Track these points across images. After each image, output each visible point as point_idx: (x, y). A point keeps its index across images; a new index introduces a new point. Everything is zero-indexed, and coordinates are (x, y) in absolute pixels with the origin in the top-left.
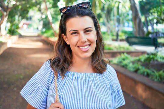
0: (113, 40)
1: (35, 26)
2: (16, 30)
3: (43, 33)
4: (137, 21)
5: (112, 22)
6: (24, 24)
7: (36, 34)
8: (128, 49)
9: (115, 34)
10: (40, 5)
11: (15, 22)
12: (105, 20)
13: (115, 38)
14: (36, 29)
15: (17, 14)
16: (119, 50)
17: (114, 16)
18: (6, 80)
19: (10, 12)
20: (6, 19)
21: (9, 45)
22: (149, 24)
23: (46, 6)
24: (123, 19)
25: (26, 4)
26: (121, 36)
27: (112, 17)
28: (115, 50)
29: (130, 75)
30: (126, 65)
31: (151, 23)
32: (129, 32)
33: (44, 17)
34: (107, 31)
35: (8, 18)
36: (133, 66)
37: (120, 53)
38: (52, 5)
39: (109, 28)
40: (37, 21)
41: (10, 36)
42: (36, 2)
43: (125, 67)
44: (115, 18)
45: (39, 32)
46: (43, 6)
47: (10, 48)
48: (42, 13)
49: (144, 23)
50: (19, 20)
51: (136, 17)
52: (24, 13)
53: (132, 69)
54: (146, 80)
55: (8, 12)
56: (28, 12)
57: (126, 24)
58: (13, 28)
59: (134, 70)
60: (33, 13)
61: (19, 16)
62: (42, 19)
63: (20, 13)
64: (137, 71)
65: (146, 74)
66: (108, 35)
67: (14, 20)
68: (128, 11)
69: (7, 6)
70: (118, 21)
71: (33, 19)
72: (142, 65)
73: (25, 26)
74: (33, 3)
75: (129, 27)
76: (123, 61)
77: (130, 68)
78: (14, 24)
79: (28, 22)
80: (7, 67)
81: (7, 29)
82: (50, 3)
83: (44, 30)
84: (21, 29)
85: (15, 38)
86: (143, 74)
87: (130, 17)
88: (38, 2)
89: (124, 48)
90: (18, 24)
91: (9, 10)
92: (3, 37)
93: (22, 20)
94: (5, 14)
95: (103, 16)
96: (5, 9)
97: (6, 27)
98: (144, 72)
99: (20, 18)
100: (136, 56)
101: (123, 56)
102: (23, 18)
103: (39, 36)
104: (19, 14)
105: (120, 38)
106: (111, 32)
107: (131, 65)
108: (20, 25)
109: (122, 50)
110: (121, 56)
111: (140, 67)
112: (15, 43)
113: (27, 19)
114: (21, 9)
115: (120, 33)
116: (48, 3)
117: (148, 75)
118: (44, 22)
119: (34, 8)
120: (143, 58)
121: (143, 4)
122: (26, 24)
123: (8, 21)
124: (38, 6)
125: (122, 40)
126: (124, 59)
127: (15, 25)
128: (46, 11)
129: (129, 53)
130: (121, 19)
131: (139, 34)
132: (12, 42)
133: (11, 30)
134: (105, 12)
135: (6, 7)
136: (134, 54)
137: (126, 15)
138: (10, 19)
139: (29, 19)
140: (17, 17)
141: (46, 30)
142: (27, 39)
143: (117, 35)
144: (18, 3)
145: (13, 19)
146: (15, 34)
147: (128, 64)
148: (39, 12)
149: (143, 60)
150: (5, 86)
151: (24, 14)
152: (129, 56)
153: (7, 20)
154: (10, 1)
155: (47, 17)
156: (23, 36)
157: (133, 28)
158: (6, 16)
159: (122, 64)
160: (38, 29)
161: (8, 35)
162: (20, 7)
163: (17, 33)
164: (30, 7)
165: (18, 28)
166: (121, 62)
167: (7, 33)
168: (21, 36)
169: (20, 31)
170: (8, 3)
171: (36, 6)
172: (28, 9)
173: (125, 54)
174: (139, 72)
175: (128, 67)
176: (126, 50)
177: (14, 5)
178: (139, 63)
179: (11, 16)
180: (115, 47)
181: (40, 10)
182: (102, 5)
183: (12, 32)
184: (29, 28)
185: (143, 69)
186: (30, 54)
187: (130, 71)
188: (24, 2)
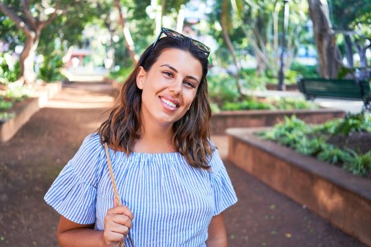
0: (270, 87)
1: (98, 60)
2: (56, 70)
3: (115, 74)
4: (325, 43)
5: (268, 47)
6: (73, 56)
7: (100, 79)
8: (302, 107)
9: (275, 73)
10: (108, 14)
11: (53, 54)
12: (254, 44)
13: (275, 82)
14: (99, 66)
15: (58, 36)
16: (282, 110)
17: (273, 33)
18: (39, 176)
19: (42, 31)
20: (34, 47)
21: (43, 103)
22: (355, 49)
23: (121, 16)
24: (293, 40)
25: (76, 12)
26: (288, 78)
27: (269, 36)
28: (273, 110)
29: (301, 162)
30: (295, 142)
31: (359, 47)
32: (310, 66)
33: (116, 39)
34: (258, 68)
35: (39, 45)
36: (309, 144)
37: (281, 116)
38: (134, 13)
39: (262, 61)
40: (102, 49)
41: (44, 85)
42: (99, 6)
43: (291, 145)
44: (276, 38)
45: (107, 74)
46: (114, 15)
47: (44, 110)
48: (113, 31)
49: (341, 47)
50: (62, 49)
51: (321, 35)
52: (72, 34)
53: (306, 151)
54: (334, 173)
55: (39, 33)
56: (81, 29)
57: (302, 51)
58: (50, 66)
59: (310, 151)
60: (94, 32)
61: (62, 41)
62: (113, 44)
63: (64, 32)
64: (316, 153)
65: (335, 159)
66: (260, 76)
67: (53, 49)
68: (306, 22)
69: (37, 18)
70: (283, 42)
71: (93, 44)
72: (328, 142)
73: (76, 61)
74: (93, 9)
75: (308, 58)
76: (287, 133)
77: (302, 146)
78: (52, 57)
79: (83, 52)
80: (39, 149)
81: (38, 69)
82: (130, 9)
83: (117, 68)
84: (67, 68)
85: (55, 87)
86: (329, 160)
87: (310, 35)
88: (103, 7)
89: (293, 104)
90: (62, 57)
91: (41, 27)
92: (30, 86)
93: (69, 47)
94: (33, 35)
95: (249, 33)
96: (33, 25)
97: (35, 63)
98: (331, 156)
99: (65, 42)
100: (319, 122)
101: (288, 122)
102: (71, 43)
103: (106, 82)
104: (62, 35)
105: (286, 82)
106: (267, 70)
107: (304, 141)
108: (65, 59)
109: (289, 109)
110: (285, 124)
111: (324, 146)
112: (54, 99)
113: (80, 45)
114: (67, 23)
115: (287, 72)
116: (124, 10)
117: (340, 162)
118: (116, 49)
119: (95, 20)
120: (332, 125)
122: (77, 56)
123: (38, 52)
124: (104, 16)
125: (289, 88)
126: (290, 130)
127: (55, 59)
128: (121, 26)
129: (304, 115)
130: (289, 38)
131: (330, 73)
132: (48, 97)
133: (47, 70)
134: (253, 25)
135: (33, 21)
136: (315, 118)
138: (44, 47)
139: (84, 46)
140: (57, 42)
141: (121, 68)
142: (80, 90)
143: (281, 76)
144: (60, 12)
145: (50, 45)
146: (55, 80)
147: (297, 139)
148: (105, 30)
149: (332, 130)
150: (37, 188)
152: (302, 123)
153: (36, 50)
154: (44, 8)
155: (122, 40)
156: (72, 82)
157: (317, 59)
158: (35, 41)
159: (286, 140)
160: (104, 65)
161: (40, 82)
162: (64, 19)
163: (58, 77)
164: (86, 20)
165: (60, 66)
166: (283, 136)
167: (38, 78)
168: (67, 83)
169: (65, 72)
170: (38, 11)
171: (99, 17)
172: (83, 24)
173: (294, 118)
174: (321, 154)
175: (298, 146)
176: (297, 110)
177: (51, 16)
178: (323, 136)
179: (46, 40)
180: (274, 104)
181: (107, 25)
182: (246, 7)
183: (47, 75)
184: (84, 65)
185: (330, 150)
186: (87, 122)
187: (302, 155)
188: (71, 9)
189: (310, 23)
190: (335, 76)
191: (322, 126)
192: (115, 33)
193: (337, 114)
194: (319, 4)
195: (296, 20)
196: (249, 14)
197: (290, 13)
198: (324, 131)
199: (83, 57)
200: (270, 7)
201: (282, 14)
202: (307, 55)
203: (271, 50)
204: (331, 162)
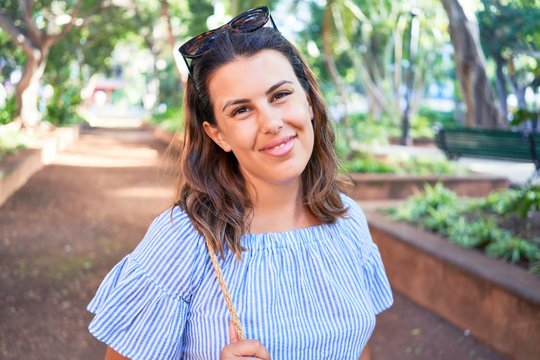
0: (393, 141)
1: (133, 94)
2: (70, 109)
3: (159, 118)
4: (473, 77)
6: (96, 90)
7: (136, 123)
8: (443, 170)
9: (397, 120)
10: (151, 30)
11: (67, 84)
12: (364, 75)
13: (397, 133)
14: (135, 105)
15: (76, 58)
16: (414, 175)
17: (393, 60)
18: (35, 273)
19: (52, 49)
20: (38, 72)
21: (50, 157)
22: (510, 87)
23: (170, 29)
24: (424, 72)
25: (104, 23)
26: (416, 128)
27: (388, 67)
28: (401, 174)
30: (445, 225)
31: (516, 85)
32: (443, 113)
33: (162, 65)
34: (371, 111)
35: (46, 70)
36: (470, 229)
37: (420, 184)
38: (190, 28)
39: (376, 101)
40: (141, 80)
41: (52, 130)
42: (137, 17)
43: (439, 230)
44: (397, 69)
45: (145, 117)
46: (160, 31)
47: (50, 168)
48: (157, 54)
50: (81, 78)
51: (466, 64)
52: (96, 55)
53: (466, 240)
54: (518, 279)
55: (46, 51)
56: (110, 48)
57: (434, 89)
58: (61, 103)
59: (474, 241)
60: (128, 53)
61: (81, 65)
62: (157, 72)
64: (483, 245)
65: (516, 255)
66: (378, 123)
67: (67, 77)
68: (441, 46)
69: (44, 31)
70: (409, 78)
71: (127, 72)
72: (500, 226)
73: (101, 97)
74: (128, 20)
75: (444, 99)
76: (432, 210)
77: (458, 233)
78: (66, 90)
79: (111, 83)
80: (39, 229)
81: (44, 106)
82: (183, 21)
83: (163, 108)
84: (88, 106)
85: (68, 134)
86: (506, 256)
87: (447, 64)
88: (144, 16)
89: (429, 167)
90: (80, 90)
91: (49, 43)
92: (30, 131)
93: (90, 76)
94: (37, 54)
95: (357, 61)
96: (38, 40)
97: (40, 98)
98: (509, 251)
99: (86, 69)
101: (433, 194)
102: (95, 69)
103: (145, 128)
104: (81, 56)
105: (413, 134)
106: (385, 113)
107: (461, 225)
108: (85, 94)
109: (425, 174)
110: (425, 195)
111: (496, 233)
112: (67, 152)
113: (108, 73)
114: (90, 39)
115: (414, 119)
116: (176, 21)
117: (524, 261)
118: (162, 81)
119: (131, 36)
120: (501, 200)
121: (488, 21)
122: (103, 90)
123: (46, 81)
124: (144, 31)
125: (421, 142)
126: (435, 206)
127: (70, 92)
128: (168, 47)
129: (451, 183)
130: (417, 70)
131: (479, 121)
132: (57, 148)
133: (57, 108)
134: (364, 49)
135: (38, 34)
137: (432, 57)
138: (54, 74)
139: (114, 73)
140: (74, 67)
141: (168, 107)
142: (106, 140)
143: (405, 125)
144: (79, 22)
145: (63, 72)
146: (69, 123)
147: (449, 221)
148: (145, 52)
149: (500, 208)
150: (31, 294)
152: (451, 194)
153: (41, 78)
154: (55, 15)
155: (171, 67)
156: (95, 128)
158: (39, 63)
159: (431, 222)
160: (142, 104)
161: (46, 125)
162: (85, 33)
163: (75, 119)
164: (117, 35)
165: (77, 102)
166: (426, 214)
167: (43, 120)
168: (86, 129)
169: (83, 112)
170: (45, 20)
171: (136, 31)
172: (113, 41)
173: (439, 187)
174: (492, 247)
175: (452, 232)
177: (65, 27)
178: (492, 219)
179: (56, 63)
180: (401, 165)
181: (148, 44)
182: (354, 24)
183: (58, 116)
184: (113, 103)
185: (505, 240)
186: (115, 187)
187: (458, 246)
188: (96, 19)
189: (449, 49)
191: (482, 201)
192: (161, 56)
193: (498, 183)
194: (463, 19)
195: (427, 43)
196: (359, 33)
197: (420, 33)
198: (487, 209)
199: (112, 91)
200: (390, 22)
201: (407, 34)
202: (440, 96)
204: (510, 259)
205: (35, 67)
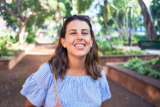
0: (125, 45)
1: (50, 34)
2: (33, 39)
4: (149, 25)
5: (124, 28)
6: (40, 33)
7: (51, 42)
8: (140, 53)
9: (127, 39)
10: (55, 15)
12: (117, 26)
13: (127, 42)
14: (51, 37)
15: (34, 24)
16: (131, 55)
17: (126, 21)
19: (27, 22)
21: (27, 52)
23: (60, 15)
24: (135, 25)
25: (41, 14)
26: (133, 41)
27: (124, 22)
28: (127, 54)
29: (140, 77)
30: (137, 68)
33: (58, 25)
34: (120, 37)
35: (26, 28)
36: (143, 69)
37: (131, 57)
38: (66, 14)
39: (121, 33)
40: (52, 30)
41: (28, 45)
42: (51, 11)
43: (135, 70)
44: (127, 23)
46: (57, 15)
47: (28, 55)
48: (57, 22)
49: (156, 27)
50: (36, 30)
51: (147, 22)
53: (142, 72)
54: (155, 82)
55: (26, 22)
56: (44, 21)
57: (139, 29)
58: (30, 37)
59: (144, 73)
60: (49, 22)
61: (36, 26)
62: (57, 27)
63: (36, 22)
64: (147, 74)
65: (156, 76)
66: (120, 40)
67: (32, 29)
68: (140, 16)
69: (25, 17)
70: (130, 25)
71: (49, 27)
72: (153, 68)
73: (41, 35)
74: (48, 13)
75: (142, 32)
76: (134, 65)
77: (140, 70)
78: (31, 33)
79: (44, 31)
81: (25, 38)
82: (64, 12)
84: (38, 37)
85: (32, 46)
86: (153, 76)
87: (142, 22)
88: (53, 11)
89: (135, 52)
90: (35, 33)
91: (27, 20)
92: (22, 45)
93: (38, 29)
94: (23, 24)
95: (115, 22)
96: (23, 19)
97: (24, 36)
98: (154, 75)
99: (37, 27)
100: (148, 60)
101: (134, 60)
102: (39, 27)
103: (54, 43)
105: (132, 43)
106: (124, 37)
107: (141, 68)
108: (37, 34)
109: (134, 54)
110: (132, 60)
111: (150, 70)
112: (32, 51)
113: (43, 28)
114: (38, 18)
115: (132, 38)
116: (62, 12)
117: (158, 77)
118: (58, 30)
119: (49, 17)
120: (154, 61)
121: (154, 8)
122: (42, 33)
123: (26, 31)
124: (53, 15)
125: (134, 45)
126: (135, 63)
127: (32, 34)
128: (60, 19)
129: (141, 57)
130: (133, 23)
131: (152, 38)
132: (29, 50)
133: (29, 38)
134: (117, 18)
135: (23, 18)
136: (146, 58)
137: (137, 20)
138: (28, 29)
139: (45, 28)
140: (34, 27)
142: (43, 47)
143: (130, 40)
144: (35, 14)
145: (30, 28)
147: (138, 67)
148: (53, 21)
149: (154, 63)
151: (40, 23)
152: (140, 60)
154: (28, 12)
156: (40, 44)
157: (146, 32)
158: (24, 26)
159: (133, 68)
160: (53, 36)
161: (26, 43)
162: (36, 17)
163: (34, 41)
164: (45, 17)
165: (34, 36)
166: (132, 66)
167: (25, 42)
168: (37, 44)
169: (36, 39)
170: (25, 14)
171: (51, 16)
172: (44, 19)
173: (136, 58)
174: (149, 74)
175: (139, 70)
176: (137, 54)
177: (31, 16)
178: (150, 66)
179: (28, 26)
180: (127, 52)
181: (54, 19)
182: (114, 11)
183: (29, 41)
184: (45, 36)
185: (153, 72)
187: (141, 74)
188: (40, 13)
189: (142, 17)
190: (154, 39)
191: (149, 62)
193: (155, 56)
194: (146, 8)
195: (136, 16)
196: (115, 13)
197: (133, 12)
198: (150, 64)
199: (44, 33)
200: (124, 10)
201: (130, 13)
202: (141, 31)
203: (125, 29)
204: (154, 77)
205: (22, 27)
